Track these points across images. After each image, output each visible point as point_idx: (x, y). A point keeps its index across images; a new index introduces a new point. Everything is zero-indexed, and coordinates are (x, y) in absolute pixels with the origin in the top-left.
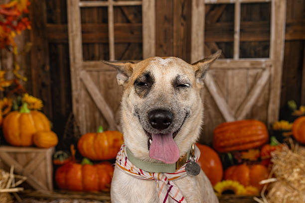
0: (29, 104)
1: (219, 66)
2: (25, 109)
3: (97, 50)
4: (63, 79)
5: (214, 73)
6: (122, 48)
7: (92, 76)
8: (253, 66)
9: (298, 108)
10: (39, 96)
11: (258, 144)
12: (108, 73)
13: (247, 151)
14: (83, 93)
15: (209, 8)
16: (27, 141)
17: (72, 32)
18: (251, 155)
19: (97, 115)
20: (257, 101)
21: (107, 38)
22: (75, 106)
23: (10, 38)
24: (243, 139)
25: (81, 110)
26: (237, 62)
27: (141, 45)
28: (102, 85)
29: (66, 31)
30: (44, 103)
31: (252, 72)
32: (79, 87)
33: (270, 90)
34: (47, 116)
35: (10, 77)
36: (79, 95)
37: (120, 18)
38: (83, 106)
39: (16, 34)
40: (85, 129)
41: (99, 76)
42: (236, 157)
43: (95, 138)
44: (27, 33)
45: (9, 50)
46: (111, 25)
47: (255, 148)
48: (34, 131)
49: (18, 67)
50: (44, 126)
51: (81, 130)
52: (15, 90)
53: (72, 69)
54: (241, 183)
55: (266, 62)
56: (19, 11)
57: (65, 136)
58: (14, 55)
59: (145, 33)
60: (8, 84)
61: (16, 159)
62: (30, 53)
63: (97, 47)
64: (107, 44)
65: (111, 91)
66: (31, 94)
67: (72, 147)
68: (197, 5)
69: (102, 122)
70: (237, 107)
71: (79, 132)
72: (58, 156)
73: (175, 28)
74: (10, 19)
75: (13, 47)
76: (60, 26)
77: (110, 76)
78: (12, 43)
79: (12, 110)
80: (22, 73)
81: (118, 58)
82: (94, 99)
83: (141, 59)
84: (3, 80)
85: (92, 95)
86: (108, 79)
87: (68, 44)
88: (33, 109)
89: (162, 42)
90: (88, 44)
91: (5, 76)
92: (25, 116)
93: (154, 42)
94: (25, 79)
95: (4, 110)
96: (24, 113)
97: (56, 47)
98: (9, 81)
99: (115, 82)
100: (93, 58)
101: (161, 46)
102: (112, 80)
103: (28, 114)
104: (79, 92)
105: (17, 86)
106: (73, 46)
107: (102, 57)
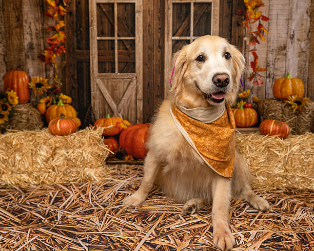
0: (63, 100)
2: (61, 103)
3: (107, 66)
4: (85, 84)
6: (123, 65)
7: (103, 82)
10: (70, 95)
12: (113, 80)
14: (98, 93)
15: (174, 42)
17: (92, 55)
19: (107, 107)
21: (114, 59)
22: (92, 101)
23: (53, 58)
25: (96, 104)
27: (134, 64)
28: (110, 88)
29: (88, 54)
30: (72, 99)
32: (95, 89)
34: (74, 108)
35: (51, 82)
36: (95, 94)
37: (121, 48)
38: (98, 101)
39: (56, 55)
40: (98, 115)
41: (108, 82)
43: (105, 121)
44: (63, 55)
45: (52, 66)
46: (116, 51)
49: (57, 77)
50: (73, 114)
51: (96, 116)
52: (55, 91)
53: (92, 78)
56: (58, 41)
57: (86, 121)
58: (54, 68)
59: (137, 56)
60: (50, 87)
62: (65, 67)
63: (107, 64)
64: (114, 63)
65: (115, 91)
66: (65, 94)
68: (168, 41)
69: (109, 111)
71: (95, 117)
73: (154, 54)
74: (53, 46)
75: (54, 64)
76: (85, 52)
77: (115, 82)
78: (54, 61)
79: (52, 104)
80: (60, 80)
81: (120, 71)
82: (105, 96)
83: (135, 72)
84: (47, 84)
85: (104, 94)
86: (114, 84)
87: (89, 62)
88: (66, 103)
89: (147, 62)
90: (102, 62)
91: (48, 82)
92: (61, 108)
93: (142, 62)
94: (61, 84)
95: (47, 103)
96: (60, 106)
97: (82, 64)
98: (51, 85)
99: (118, 86)
100: (104, 71)
101: (146, 64)
102: (116, 85)
103: (62, 106)
104: (95, 92)
105: (56, 88)
106: (93, 63)
107: (110, 70)
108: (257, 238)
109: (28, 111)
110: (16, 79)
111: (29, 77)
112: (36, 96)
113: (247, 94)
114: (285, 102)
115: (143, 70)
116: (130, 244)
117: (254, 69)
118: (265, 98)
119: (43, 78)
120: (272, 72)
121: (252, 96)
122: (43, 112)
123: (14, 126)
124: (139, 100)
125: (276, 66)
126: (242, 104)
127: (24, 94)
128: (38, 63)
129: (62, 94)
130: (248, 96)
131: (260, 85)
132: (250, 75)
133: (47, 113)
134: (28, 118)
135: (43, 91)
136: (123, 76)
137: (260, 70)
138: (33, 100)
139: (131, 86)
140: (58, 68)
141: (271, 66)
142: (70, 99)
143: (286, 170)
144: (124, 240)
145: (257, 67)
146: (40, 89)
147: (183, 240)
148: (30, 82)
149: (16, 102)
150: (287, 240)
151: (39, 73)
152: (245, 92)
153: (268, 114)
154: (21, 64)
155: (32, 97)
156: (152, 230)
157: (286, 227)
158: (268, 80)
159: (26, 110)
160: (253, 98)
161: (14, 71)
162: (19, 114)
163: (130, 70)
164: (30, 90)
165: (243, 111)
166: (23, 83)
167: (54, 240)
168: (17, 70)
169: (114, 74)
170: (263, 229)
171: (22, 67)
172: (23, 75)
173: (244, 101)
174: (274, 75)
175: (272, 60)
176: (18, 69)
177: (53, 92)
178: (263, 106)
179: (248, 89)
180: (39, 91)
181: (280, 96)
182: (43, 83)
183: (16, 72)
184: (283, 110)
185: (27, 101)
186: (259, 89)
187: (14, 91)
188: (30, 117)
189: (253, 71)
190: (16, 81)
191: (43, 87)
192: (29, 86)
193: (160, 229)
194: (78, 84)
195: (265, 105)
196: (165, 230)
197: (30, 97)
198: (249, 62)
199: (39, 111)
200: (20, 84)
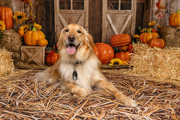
0: (36, 27)
1: (113, 13)
2: (34, 29)
3: (66, 5)
4: (51, 17)
5: (111, 15)
6: (76, 4)
7: (63, 16)
8: (125, 13)
9: (142, 30)
10: (40, 24)
11: (127, 43)
12: (69, 14)
13: (123, 46)
14: (59, 23)
16: (35, 43)
18: (125, 48)
20: (127, 26)
21: (70, 0)
22: (56, 28)
24: (122, 42)
25: (58, 30)
26: (119, 11)
27: (83, 4)
28: (67, 20)
31: (125, 15)
32: (58, 20)
33: (132, 22)
34: (44, 32)
35: (28, 15)
38: (59, 28)
41: (66, 16)
42: (119, 49)
45: (29, 4)
47: (126, 45)
48: (38, 39)
49: (32, 12)
50: (42, 37)
53: (55, 13)
54: (121, 60)
55: (130, 11)
57: (51, 41)
58: (30, 6)
60: (27, 19)
61: (29, 51)
62: (37, 5)
63: (65, 4)
64: (70, 3)
66: (37, 23)
67: (54, 45)
70: (119, 29)
72: (48, 49)
77: (70, 16)
78: (30, 1)
79: (29, 30)
80: (34, 14)
81: (74, 9)
82: (64, 25)
83: (83, 9)
84: (25, 17)
85: (63, 24)
86: (70, 17)
87: (54, 2)
88: (38, 30)
89: (92, 3)
90: (62, 2)
91: (26, 15)
92: (34, 32)
93: (88, 2)
94: (35, 17)
95: (25, 29)
96: (34, 31)
97: (48, 3)
98: (28, 17)
99: (72, 18)
100: (64, 9)
101: (91, 4)
102: (72, 17)
103: (35, 32)
104: (57, 22)
105: (31, 19)
106: (56, 3)
107: (68, 8)
108: (149, 111)
109: (12, 35)
110: (4, 13)
111: (13, 12)
112: (17, 24)
113: (154, 23)
114: (176, 28)
115: (89, 8)
116: (66, 117)
117: (158, 8)
118: (164, 26)
119: (22, 12)
120: (169, 10)
121: (157, 25)
122: (22, 36)
123: (3, 45)
124: (86, 28)
125: (171, 6)
126: (151, 30)
127: (9, 23)
128: (19, 2)
129: (35, 23)
130: (154, 25)
131: (162, 18)
132: (156, 11)
133: (25, 36)
134: (12, 39)
135: (23, 21)
136: (76, 12)
137: (162, 8)
138: (15, 27)
139: (81, 19)
140: (32, 6)
141: (169, 5)
142: (41, 26)
144: (63, 115)
145: (160, 6)
146: (20, 20)
147: (100, 113)
148: (13, 15)
149: (4, 28)
150: (167, 112)
151: (20, 9)
152: (152, 22)
153: (166, 36)
154: (8, 3)
155: (14, 25)
156: (81, 109)
157: (168, 106)
158: (166, 15)
159: (10, 34)
160: (157, 26)
161: (2, 7)
162: (6, 36)
163: (81, 8)
164: (13, 21)
165: (151, 34)
166: (9, 15)
167: (15, 117)
168: (4, 6)
169: (70, 10)
170: (153, 107)
171: (8, 5)
172: (9, 10)
173: (151, 28)
174: (170, 11)
175: (169, 1)
176: (6, 6)
177: (30, 22)
178: (163, 31)
179: (154, 20)
180: (19, 21)
181: (173, 25)
182: (22, 16)
183: (4, 8)
184: (175, 33)
185: (11, 28)
186: (161, 20)
187: (2, 21)
188: (13, 39)
189: (157, 9)
190: (4, 14)
191: (22, 19)
192: (13, 18)
193: (85, 108)
194: (46, 17)
195: (164, 30)
196: (89, 109)
197: (13, 25)
198: (155, 3)
199: (20, 35)
200: (7, 16)
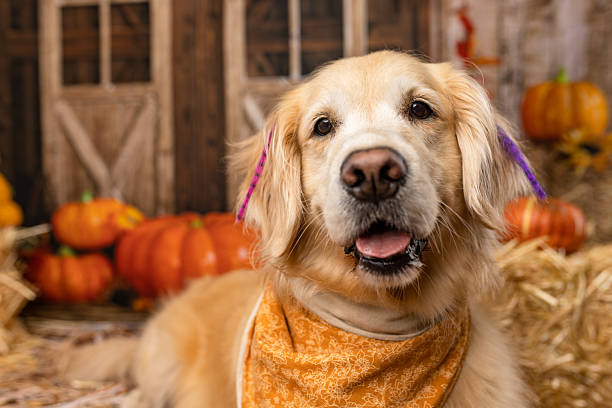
143: (582, 356)
